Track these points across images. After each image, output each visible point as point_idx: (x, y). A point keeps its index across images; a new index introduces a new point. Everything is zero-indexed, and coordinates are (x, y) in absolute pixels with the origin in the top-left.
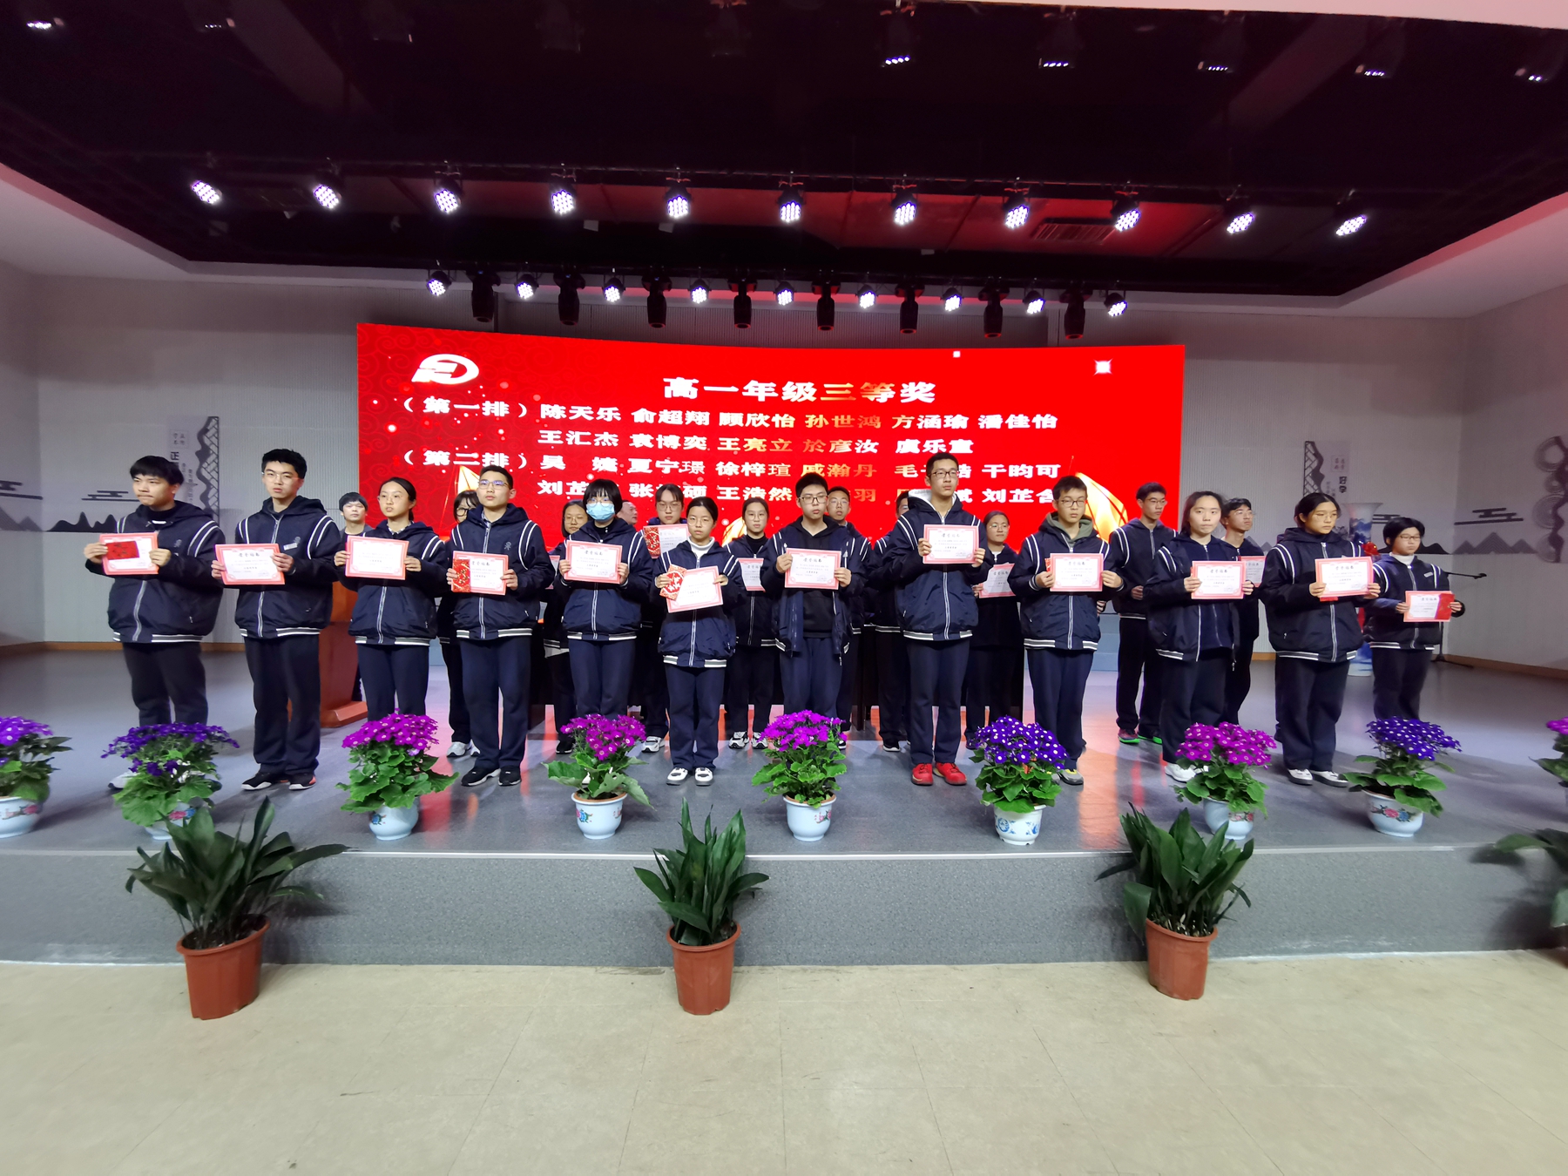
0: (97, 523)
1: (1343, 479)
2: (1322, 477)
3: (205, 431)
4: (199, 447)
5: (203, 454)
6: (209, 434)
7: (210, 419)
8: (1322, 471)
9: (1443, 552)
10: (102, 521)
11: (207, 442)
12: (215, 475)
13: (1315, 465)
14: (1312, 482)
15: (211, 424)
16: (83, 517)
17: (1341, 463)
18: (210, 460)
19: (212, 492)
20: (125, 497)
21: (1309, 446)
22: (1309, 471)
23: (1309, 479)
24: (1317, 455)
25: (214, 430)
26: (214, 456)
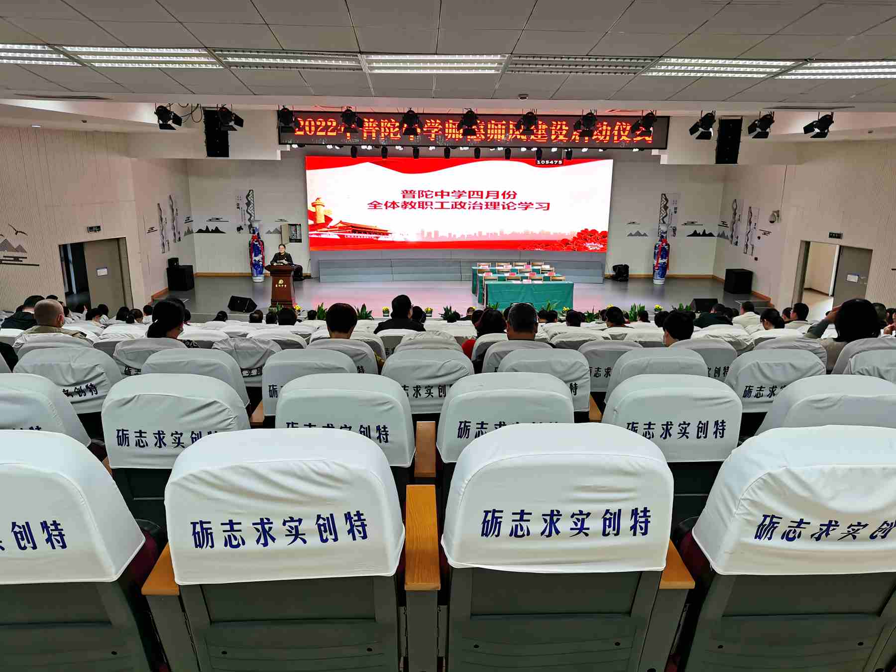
0: (212, 230)
1: (676, 208)
2: (668, 207)
3: (248, 195)
4: (247, 201)
5: (248, 204)
6: (250, 196)
7: (250, 191)
8: (667, 205)
9: (714, 236)
10: (214, 229)
11: (250, 199)
12: (252, 211)
13: (665, 203)
14: (663, 210)
15: (251, 193)
16: (207, 228)
17: (675, 202)
18: (251, 206)
19: (252, 218)
20: (221, 220)
21: (663, 196)
22: (663, 205)
23: (662, 208)
24: (666, 199)
25: (252, 195)
26: (252, 205)
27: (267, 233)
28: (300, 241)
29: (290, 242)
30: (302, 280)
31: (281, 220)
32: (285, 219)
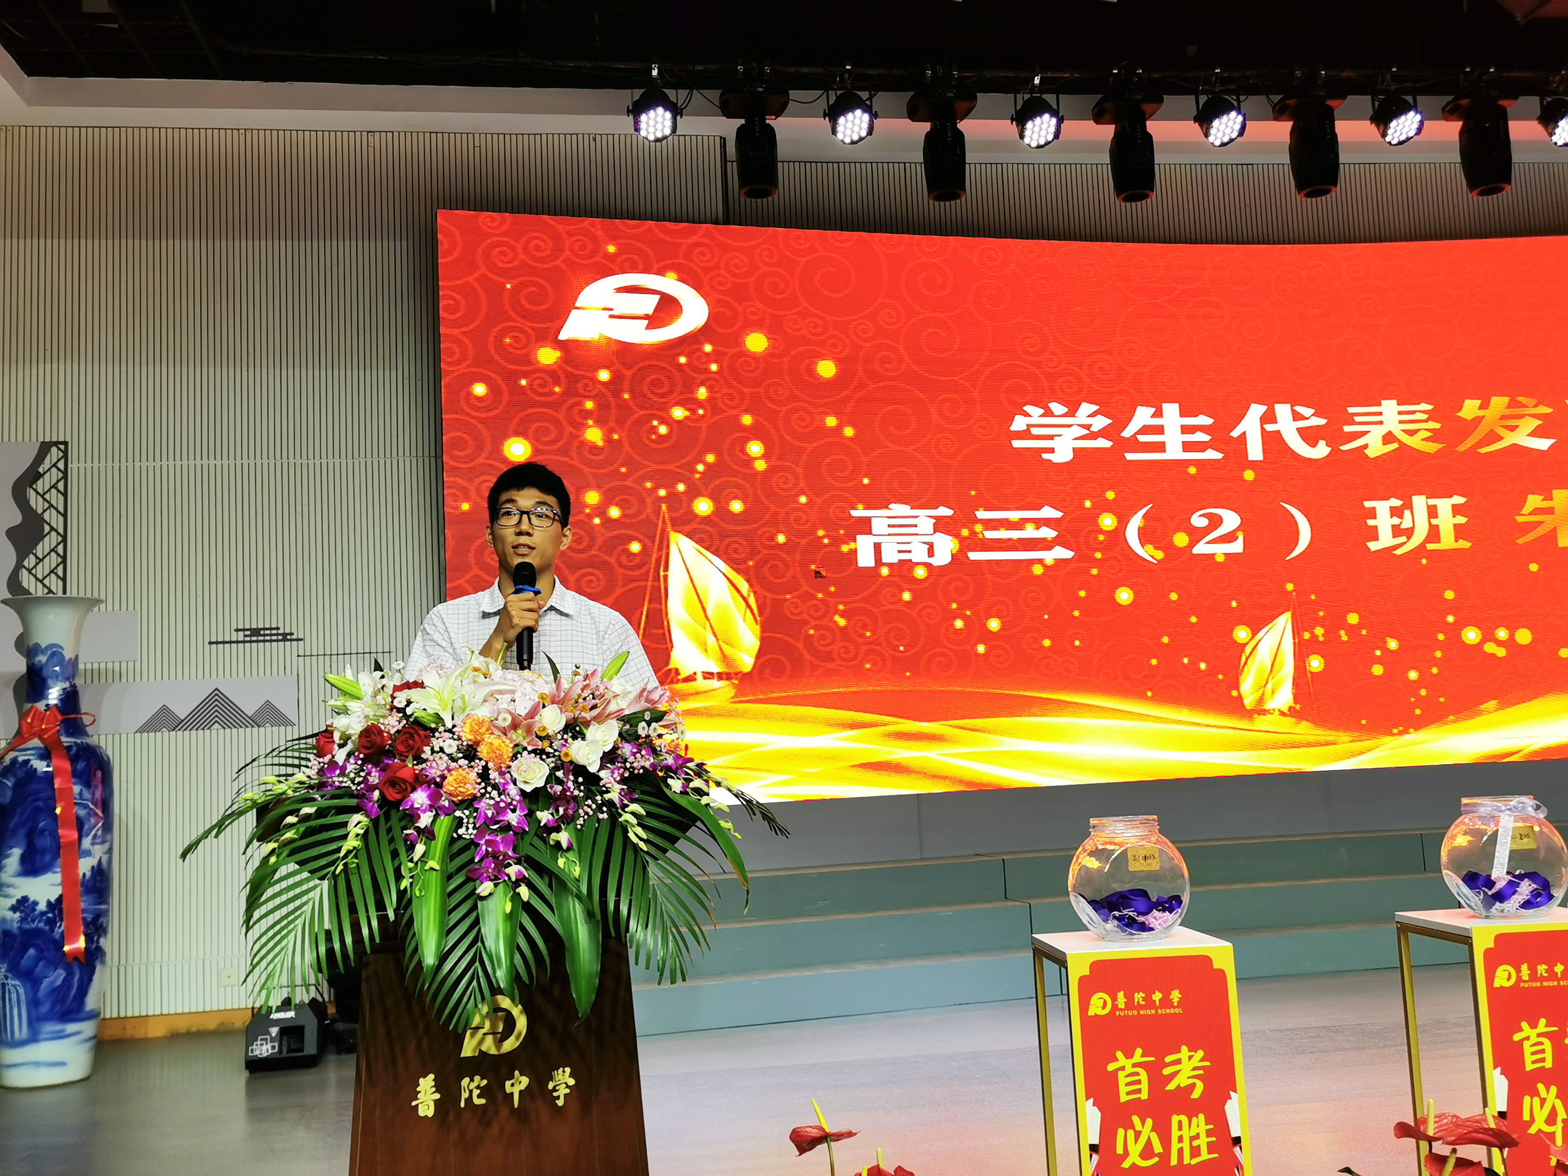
3: (31, 476)
4: (15, 518)
5: (27, 535)
6: (40, 485)
7: (45, 448)
11: (36, 502)
12: (56, 584)
15: (47, 464)
18: (42, 549)
25: (55, 474)
26: (54, 538)
27: (151, 726)
32: (281, 625)
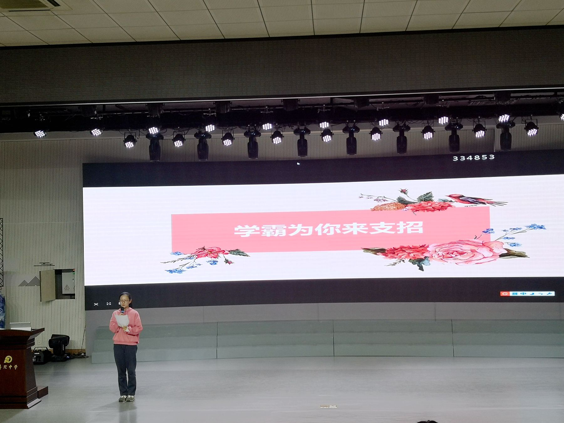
27: (21, 285)
28: (72, 296)
29: (57, 298)
30: (65, 360)
31: (44, 263)
32: (50, 262)
